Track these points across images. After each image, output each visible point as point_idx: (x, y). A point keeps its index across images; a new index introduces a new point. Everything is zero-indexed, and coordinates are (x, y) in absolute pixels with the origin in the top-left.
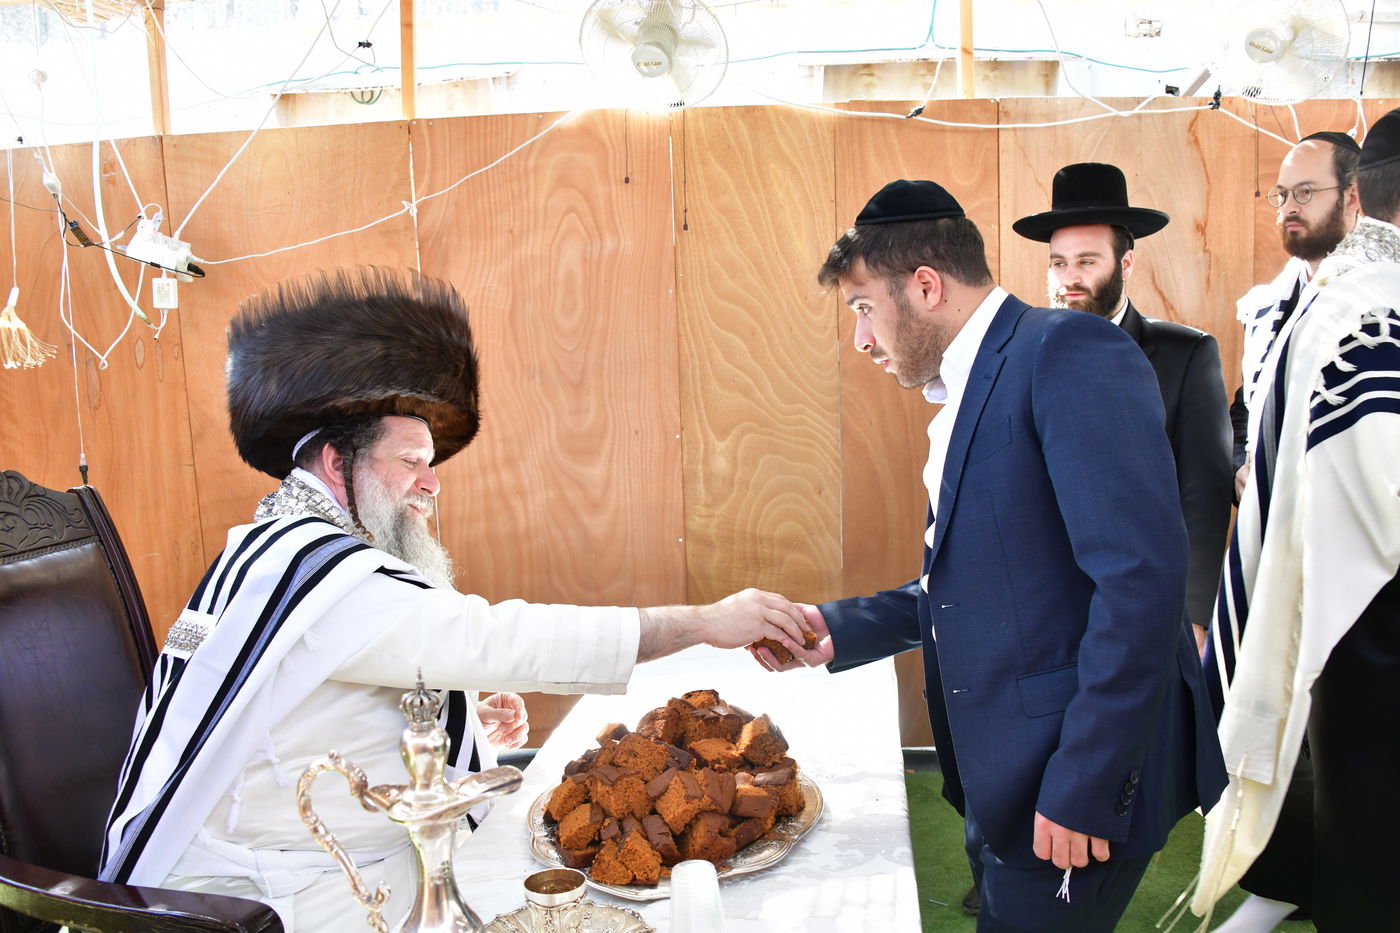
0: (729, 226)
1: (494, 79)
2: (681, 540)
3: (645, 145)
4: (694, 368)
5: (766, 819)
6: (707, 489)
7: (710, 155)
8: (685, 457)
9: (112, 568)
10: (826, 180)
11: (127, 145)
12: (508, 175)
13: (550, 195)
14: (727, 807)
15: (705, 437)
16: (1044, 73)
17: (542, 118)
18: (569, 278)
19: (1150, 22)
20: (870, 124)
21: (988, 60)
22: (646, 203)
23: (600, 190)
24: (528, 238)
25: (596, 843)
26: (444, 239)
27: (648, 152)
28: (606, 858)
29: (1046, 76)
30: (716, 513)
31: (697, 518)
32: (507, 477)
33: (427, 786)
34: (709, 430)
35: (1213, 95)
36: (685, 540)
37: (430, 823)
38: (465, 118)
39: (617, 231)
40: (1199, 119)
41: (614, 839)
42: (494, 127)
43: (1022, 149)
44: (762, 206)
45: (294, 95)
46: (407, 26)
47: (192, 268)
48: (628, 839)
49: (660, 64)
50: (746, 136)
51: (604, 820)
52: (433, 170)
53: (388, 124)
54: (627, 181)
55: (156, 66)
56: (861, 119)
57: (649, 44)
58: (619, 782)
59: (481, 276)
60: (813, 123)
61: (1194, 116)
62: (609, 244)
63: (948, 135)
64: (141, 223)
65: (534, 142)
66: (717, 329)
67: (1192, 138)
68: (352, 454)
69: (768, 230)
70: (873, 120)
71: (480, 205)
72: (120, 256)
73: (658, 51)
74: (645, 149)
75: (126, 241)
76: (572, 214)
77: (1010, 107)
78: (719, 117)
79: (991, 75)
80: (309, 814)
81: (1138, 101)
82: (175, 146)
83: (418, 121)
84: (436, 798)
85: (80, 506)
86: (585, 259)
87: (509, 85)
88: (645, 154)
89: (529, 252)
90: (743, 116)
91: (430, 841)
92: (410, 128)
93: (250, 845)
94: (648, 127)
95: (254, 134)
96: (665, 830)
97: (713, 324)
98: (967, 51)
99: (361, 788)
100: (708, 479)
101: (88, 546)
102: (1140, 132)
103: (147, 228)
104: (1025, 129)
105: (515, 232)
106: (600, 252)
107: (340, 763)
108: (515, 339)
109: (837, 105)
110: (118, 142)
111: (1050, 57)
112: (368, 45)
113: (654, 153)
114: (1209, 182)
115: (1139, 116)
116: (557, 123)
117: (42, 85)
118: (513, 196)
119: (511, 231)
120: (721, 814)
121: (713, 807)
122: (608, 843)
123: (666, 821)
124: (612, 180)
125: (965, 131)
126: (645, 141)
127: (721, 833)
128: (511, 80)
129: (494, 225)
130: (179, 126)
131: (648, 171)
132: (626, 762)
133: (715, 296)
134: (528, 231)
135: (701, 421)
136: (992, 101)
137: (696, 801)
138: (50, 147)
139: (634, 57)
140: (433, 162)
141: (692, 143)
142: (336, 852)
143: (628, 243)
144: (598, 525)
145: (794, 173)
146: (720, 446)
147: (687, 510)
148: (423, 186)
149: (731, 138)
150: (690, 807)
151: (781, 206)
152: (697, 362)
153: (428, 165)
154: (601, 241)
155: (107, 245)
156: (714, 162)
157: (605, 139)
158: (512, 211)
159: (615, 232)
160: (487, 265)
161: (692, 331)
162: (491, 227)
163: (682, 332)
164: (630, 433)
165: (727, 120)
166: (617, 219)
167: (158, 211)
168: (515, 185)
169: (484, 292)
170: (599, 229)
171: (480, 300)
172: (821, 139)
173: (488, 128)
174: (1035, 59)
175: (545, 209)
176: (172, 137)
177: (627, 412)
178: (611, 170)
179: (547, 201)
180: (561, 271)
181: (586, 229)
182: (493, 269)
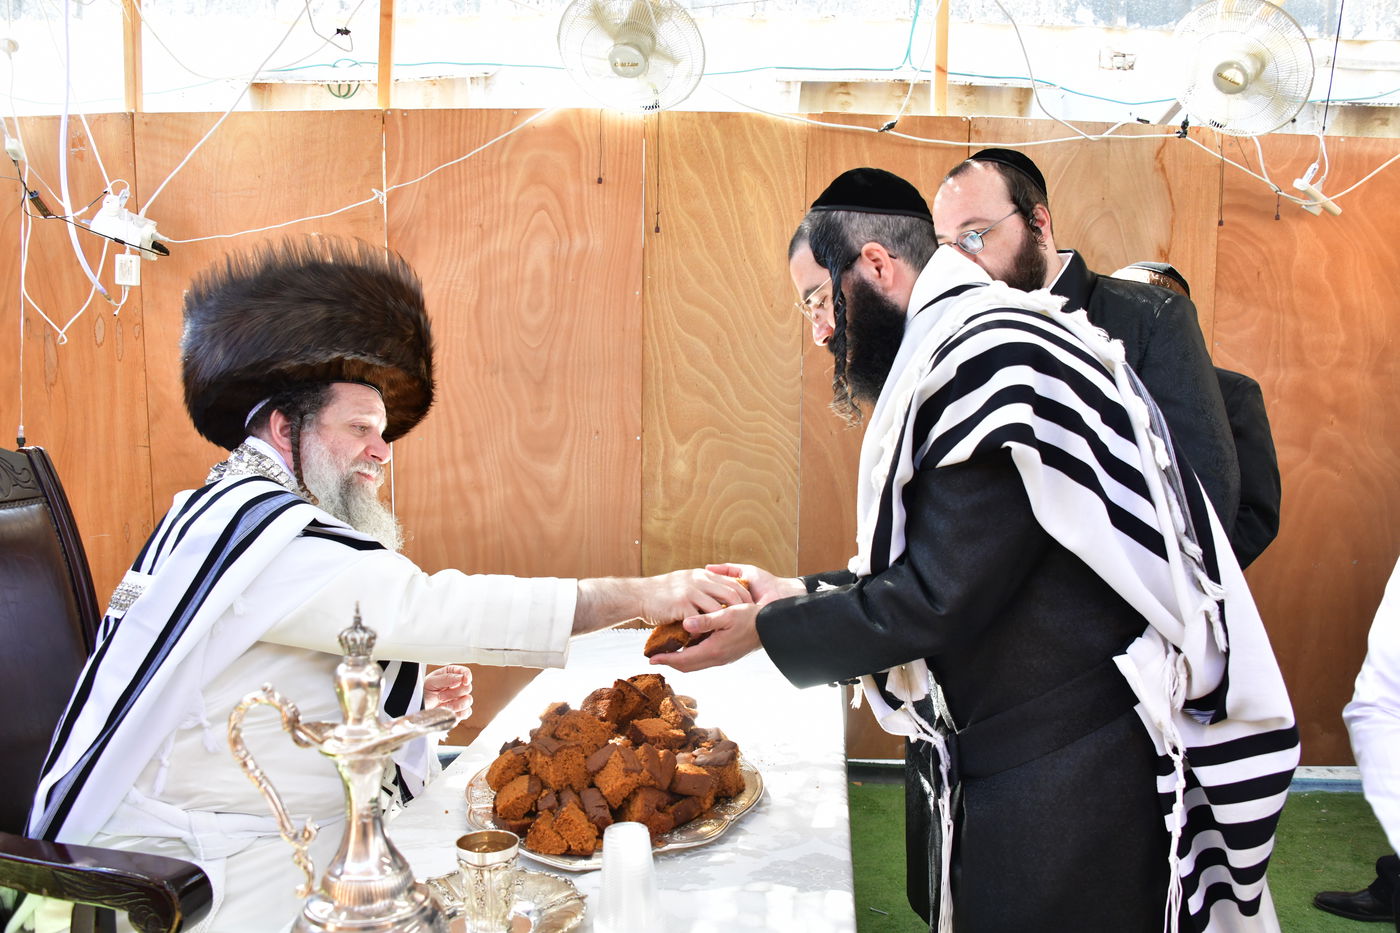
0: (698, 231)
1: (472, 78)
2: (637, 542)
3: (618, 146)
4: (657, 371)
5: (705, 799)
6: (665, 492)
7: (682, 159)
8: (645, 459)
9: (58, 531)
10: (796, 190)
11: (98, 121)
12: (480, 169)
13: (519, 193)
14: (666, 783)
15: (666, 439)
16: (1017, 100)
17: (517, 114)
18: (537, 276)
19: (1124, 56)
20: (842, 136)
21: (963, 84)
22: (617, 204)
23: (571, 188)
24: (498, 231)
25: (532, 814)
26: (413, 232)
27: (621, 153)
28: (542, 827)
29: (1020, 103)
30: (674, 517)
31: (653, 520)
32: (465, 473)
33: (359, 721)
34: (671, 434)
35: (1180, 124)
36: (641, 542)
37: (361, 757)
38: (440, 110)
39: (587, 231)
40: (1167, 148)
41: (550, 809)
42: (469, 122)
44: (732, 213)
45: (270, 85)
46: (387, 16)
47: (157, 246)
48: (564, 809)
49: (637, 65)
50: (719, 142)
51: (541, 792)
52: (406, 159)
53: (364, 112)
54: (600, 181)
56: (833, 130)
57: (627, 44)
58: (558, 754)
59: (448, 269)
60: (786, 133)
61: (1161, 144)
62: (578, 243)
63: (919, 150)
64: (108, 198)
65: (507, 137)
66: (683, 333)
67: (1159, 166)
68: (299, 419)
69: (737, 236)
70: (846, 132)
71: (451, 198)
72: (83, 229)
73: (636, 52)
74: (618, 150)
75: (91, 215)
76: (542, 211)
77: (981, 126)
78: (693, 122)
79: (966, 99)
80: (239, 747)
81: (1107, 126)
82: (146, 124)
83: (393, 110)
84: (367, 733)
85: (28, 467)
86: (554, 257)
87: (486, 86)
88: (618, 155)
89: (498, 247)
90: (717, 123)
91: (360, 776)
92: (384, 117)
93: (185, 805)
94: (622, 129)
95: (225, 116)
96: (602, 803)
97: (679, 328)
98: (941, 69)
99: (293, 723)
100: (667, 482)
101: (35, 507)
102: (1108, 157)
103: (113, 203)
105: (485, 227)
106: (569, 250)
107: (273, 696)
108: (480, 334)
109: (811, 116)
110: (89, 117)
111: (1025, 84)
112: (347, 32)
113: (627, 155)
114: (1174, 210)
115: (1108, 141)
116: (529, 121)
117: (13, 54)
118: (484, 190)
119: (481, 226)
120: (660, 790)
121: (652, 782)
122: (544, 813)
123: (604, 794)
124: (585, 179)
125: (936, 147)
126: (619, 141)
127: (659, 809)
128: (488, 82)
129: (464, 219)
130: (150, 105)
131: (620, 172)
132: (567, 735)
133: (681, 299)
134: (498, 227)
135: (662, 424)
136: (964, 119)
137: (634, 775)
138: (19, 118)
139: (612, 58)
140: (406, 152)
141: (666, 147)
142: (265, 788)
143: (597, 241)
144: (554, 522)
145: (765, 181)
146: (681, 449)
147: (644, 512)
148: (395, 177)
149: (704, 144)
150: (628, 780)
151: (752, 214)
152: (660, 364)
153: (401, 156)
154: (571, 239)
155: (70, 219)
156: (686, 166)
157: (579, 138)
158: (482, 206)
159: (584, 231)
160: (455, 259)
161: (657, 333)
162: (461, 221)
163: (647, 333)
164: (591, 433)
165: (701, 125)
166: (587, 218)
167: (126, 187)
168: (487, 179)
169: (450, 286)
170: (568, 228)
171: (445, 293)
172: (793, 148)
173: (463, 122)
174: (1010, 85)
175: (516, 205)
176: (144, 115)
177: (588, 411)
178: (583, 169)
179: (518, 197)
180: (530, 267)
181: (555, 226)
182: (460, 262)
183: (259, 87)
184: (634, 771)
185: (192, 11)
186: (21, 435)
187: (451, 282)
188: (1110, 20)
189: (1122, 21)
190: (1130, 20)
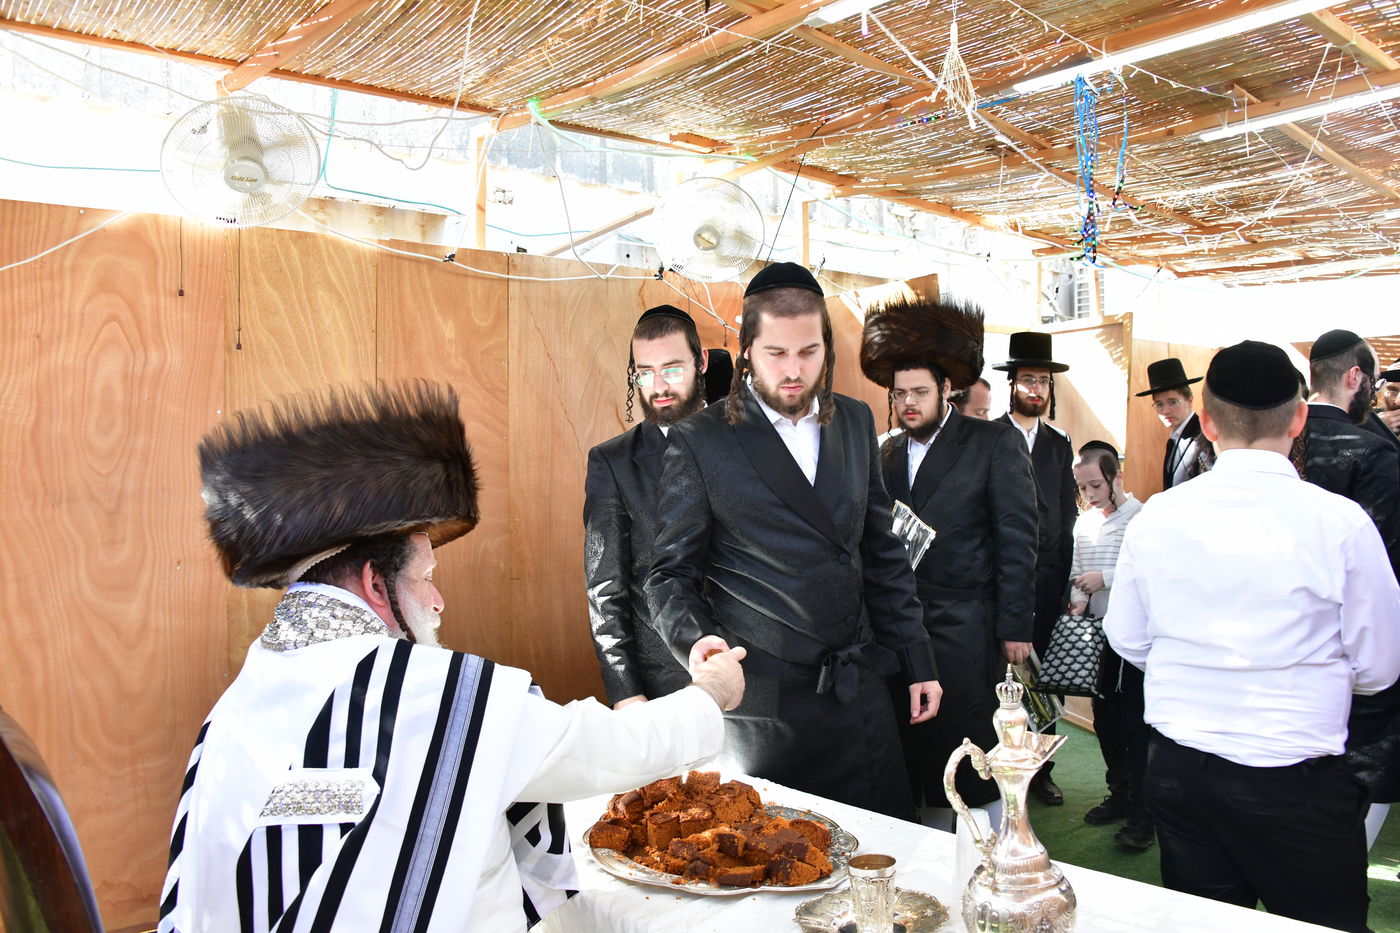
0: (278, 348)
3: (198, 259)
6: (251, 618)
7: (262, 275)
10: (369, 311)
13: (89, 298)
17: (83, 214)
18: (107, 395)
19: (504, 191)
20: (407, 263)
22: (197, 318)
23: (147, 299)
24: (59, 343)
27: (201, 266)
32: (20, 625)
35: (658, 269)
39: (165, 345)
40: (645, 288)
42: (26, 217)
43: (526, 299)
44: (310, 331)
49: (255, 181)
50: (297, 260)
54: (181, 293)
56: (399, 257)
60: (359, 257)
61: (646, 284)
62: (154, 357)
63: (470, 280)
69: (315, 354)
70: (410, 259)
74: (197, 262)
76: (114, 323)
77: (517, 262)
78: (273, 239)
79: (376, 219)
86: (127, 373)
88: (198, 268)
89: (60, 362)
90: (295, 242)
94: (202, 241)
100: (253, 607)
102: (607, 293)
104: (528, 281)
105: (43, 338)
106: (144, 366)
108: (38, 460)
109: (380, 242)
113: (207, 267)
115: (608, 279)
116: (106, 223)
118: (42, 296)
119: (38, 337)
124: (161, 291)
125: (483, 278)
126: (198, 253)
129: (17, 328)
131: (200, 284)
134: (59, 338)
136: (504, 255)
139: (230, 171)
141: (246, 262)
143: (175, 358)
144: (134, 668)
145: (340, 301)
147: (232, 642)
149: (283, 261)
151: (328, 333)
154: (146, 355)
156: (266, 283)
157: (156, 247)
158: (40, 313)
159: (161, 345)
162: (13, 330)
164: (171, 563)
165: (279, 243)
166: (164, 332)
168: (47, 285)
170: (143, 341)
172: (365, 271)
173: (17, 215)
175: (82, 314)
177: (168, 540)
178: (160, 280)
179: (84, 307)
180: (98, 386)
181: (128, 339)
182: (12, 378)
189: (504, 161)
190: (510, 162)
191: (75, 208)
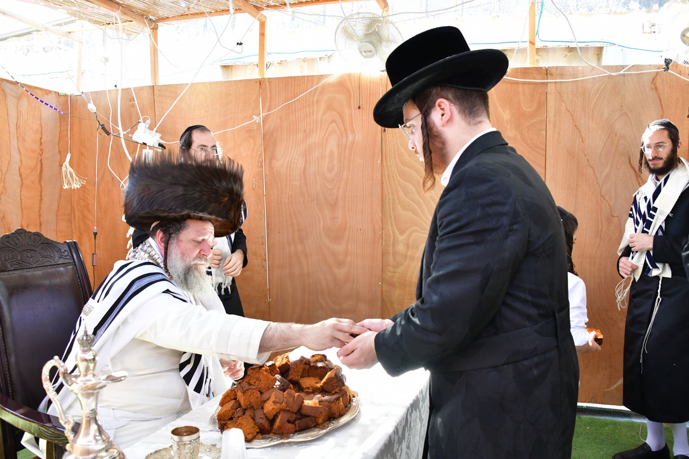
2: (380, 283)
3: (369, 91)
4: (389, 199)
5: (319, 418)
6: (393, 259)
8: (384, 242)
11: (139, 90)
12: (304, 104)
13: (323, 115)
14: (295, 409)
15: (394, 233)
16: (597, 53)
17: (321, 77)
18: (331, 154)
21: (565, 46)
22: (368, 119)
23: (347, 112)
24: (313, 134)
25: (232, 419)
26: (274, 135)
30: (398, 271)
31: (388, 273)
32: (299, 247)
34: (396, 230)
35: (666, 64)
36: (382, 283)
38: (285, 77)
39: (354, 132)
40: (658, 76)
42: (299, 82)
43: (560, 93)
45: (232, 66)
46: (262, 34)
47: (160, 145)
49: (371, 51)
51: (237, 409)
52: (271, 101)
53: (251, 80)
54: (359, 107)
55: (153, 54)
57: (365, 42)
58: (247, 392)
59: (291, 152)
61: (655, 75)
62: (350, 138)
63: (520, 85)
64: (140, 124)
65: (317, 88)
66: (401, 180)
67: (654, 87)
68: (169, 236)
71: (291, 118)
72: (129, 140)
73: (371, 46)
74: (369, 93)
75: (133, 133)
76: (333, 123)
77: (553, 71)
79: (569, 54)
81: (623, 67)
82: (159, 90)
83: (264, 79)
85: (67, 249)
86: (339, 145)
88: (369, 95)
89: (313, 141)
92: (260, 82)
94: (370, 82)
95: (189, 85)
96: (264, 416)
97: (399, 178)
98: (532, 43)
100: (394, 254)
101: (69, 267)
102: (624, 83)
103: (142, 127)
105: (307, 131)
106: (346, 142)
108: (306, 182)
110: (135, 89)
111: (599, 45)
112: (241, 44)
113: (373, 94)
114: (663, 110)
115: (624, 75)
116: (325, 81)
117: (106, 63)
118: (306, 114)
119: (305, 131)
120: (291, 412)
121: (288, 408)
123: (265, 412)
124: (353, 107)
125: (529, 83)
126: (369, 88)
130: (162, 81)
131: (370, 103)
133: (400, 164)
134: (313, 131)
135: (392, 225)
136: (544, 68)
137: (278, 404)
138: (108, 91)
139: (359, 49)
140: (271, 98)
143: (359, 137)
144: (341, 273)
146: (401, 238)
147: (384, 269)
148: (266, 109)
150: (275, 407)
152: (391, 196)
153: (268, 100)
154: (347, 138)
155: (122, 136)
157: (350, 87)
158: (306, 122)
159: (353, 132)
160: (294, 147)
161: (389, 181)
162: (296, 129)
163: (384, 181)
164: (358, 229)
166: (354, 126)
167: (148, 119)
168: (308, 109)
169: (292, 159)
170: (345, 131)
171: (290, 163)
173: (296, 82)
174: (590, 46)
175: (321, 120)
176: (158, 86)
177: (356, 219)
178: (352, 102)
179: (322, 117)
180: (328, 150)
181: (339, 130)
182: (296, 149)
183: (225, 67)
184: (278, 403)
185: (198, 34)
186: (95, 231)
187: (292, 158)
188: (649, 6)
189: (656, 6)
191: (317, 75)
